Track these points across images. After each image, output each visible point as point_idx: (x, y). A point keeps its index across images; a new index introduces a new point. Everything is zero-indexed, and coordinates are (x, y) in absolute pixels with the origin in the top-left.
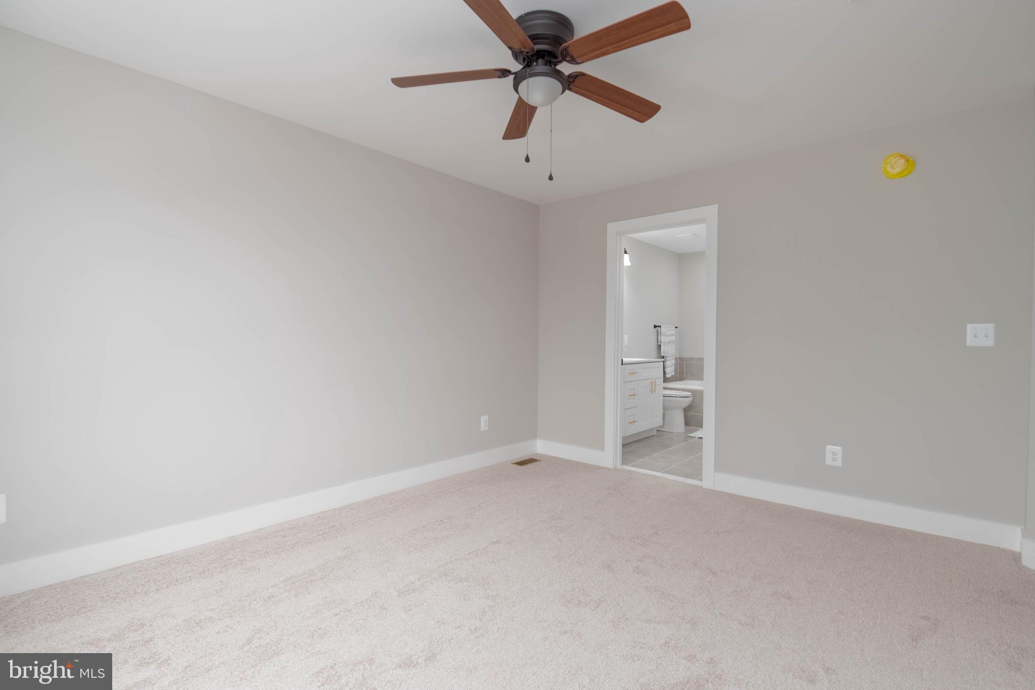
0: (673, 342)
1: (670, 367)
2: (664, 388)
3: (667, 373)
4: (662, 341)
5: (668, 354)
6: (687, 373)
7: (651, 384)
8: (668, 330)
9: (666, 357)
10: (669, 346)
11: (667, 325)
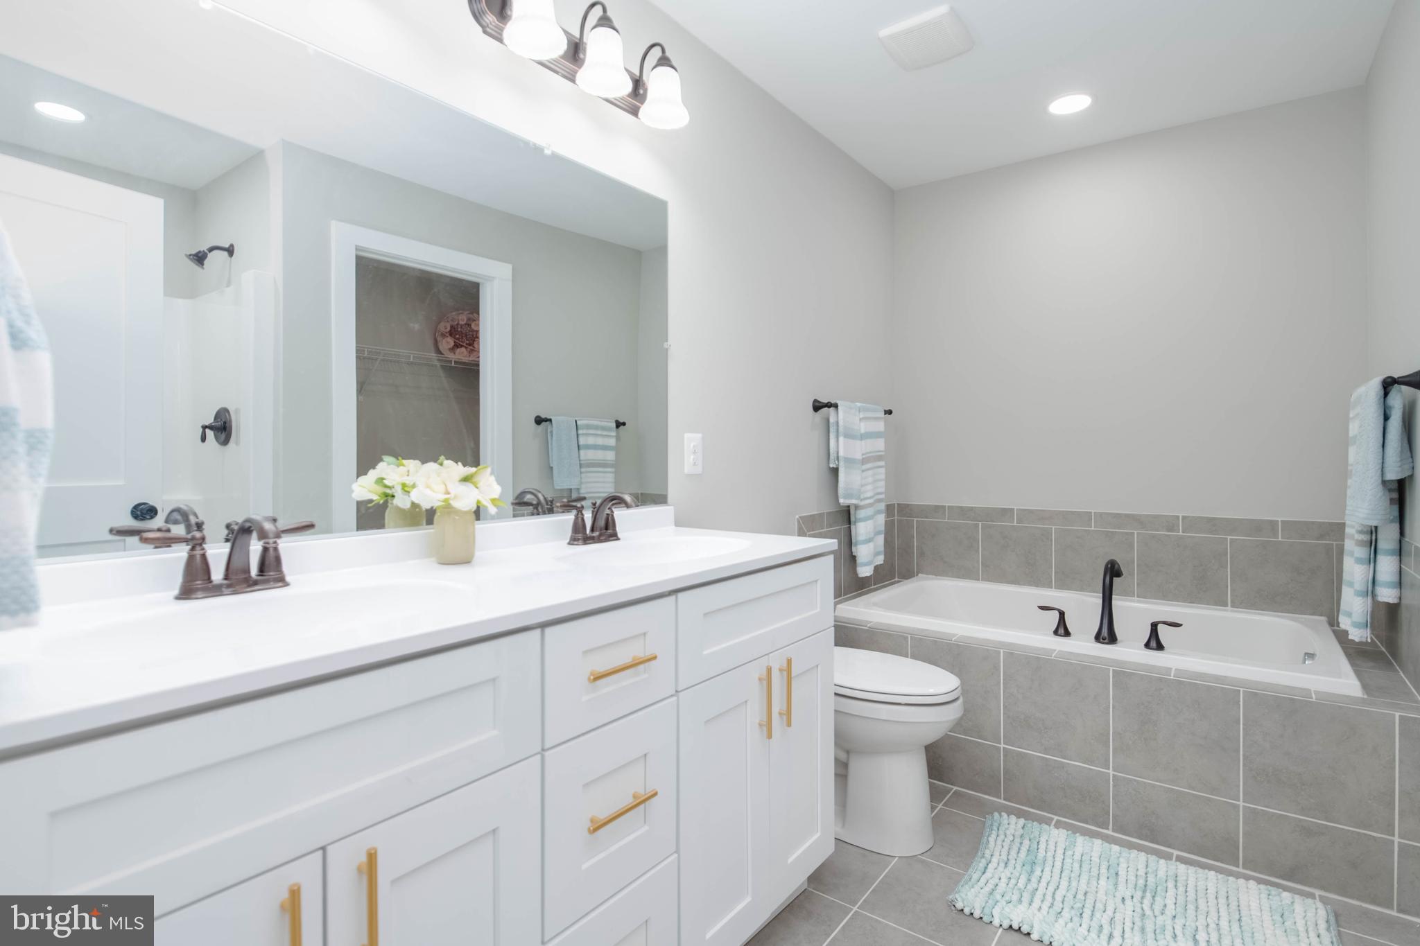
0: (879, 458)
1: (869, 540)
2: (847, 636)
3: (859, 560)
4: (841, 454)
5: (861, 500)
6: (922, 554)
7: (765, 683)
8: (860, 419)
9: (857, 507)
10: (864, 473)
11: (857, 404)
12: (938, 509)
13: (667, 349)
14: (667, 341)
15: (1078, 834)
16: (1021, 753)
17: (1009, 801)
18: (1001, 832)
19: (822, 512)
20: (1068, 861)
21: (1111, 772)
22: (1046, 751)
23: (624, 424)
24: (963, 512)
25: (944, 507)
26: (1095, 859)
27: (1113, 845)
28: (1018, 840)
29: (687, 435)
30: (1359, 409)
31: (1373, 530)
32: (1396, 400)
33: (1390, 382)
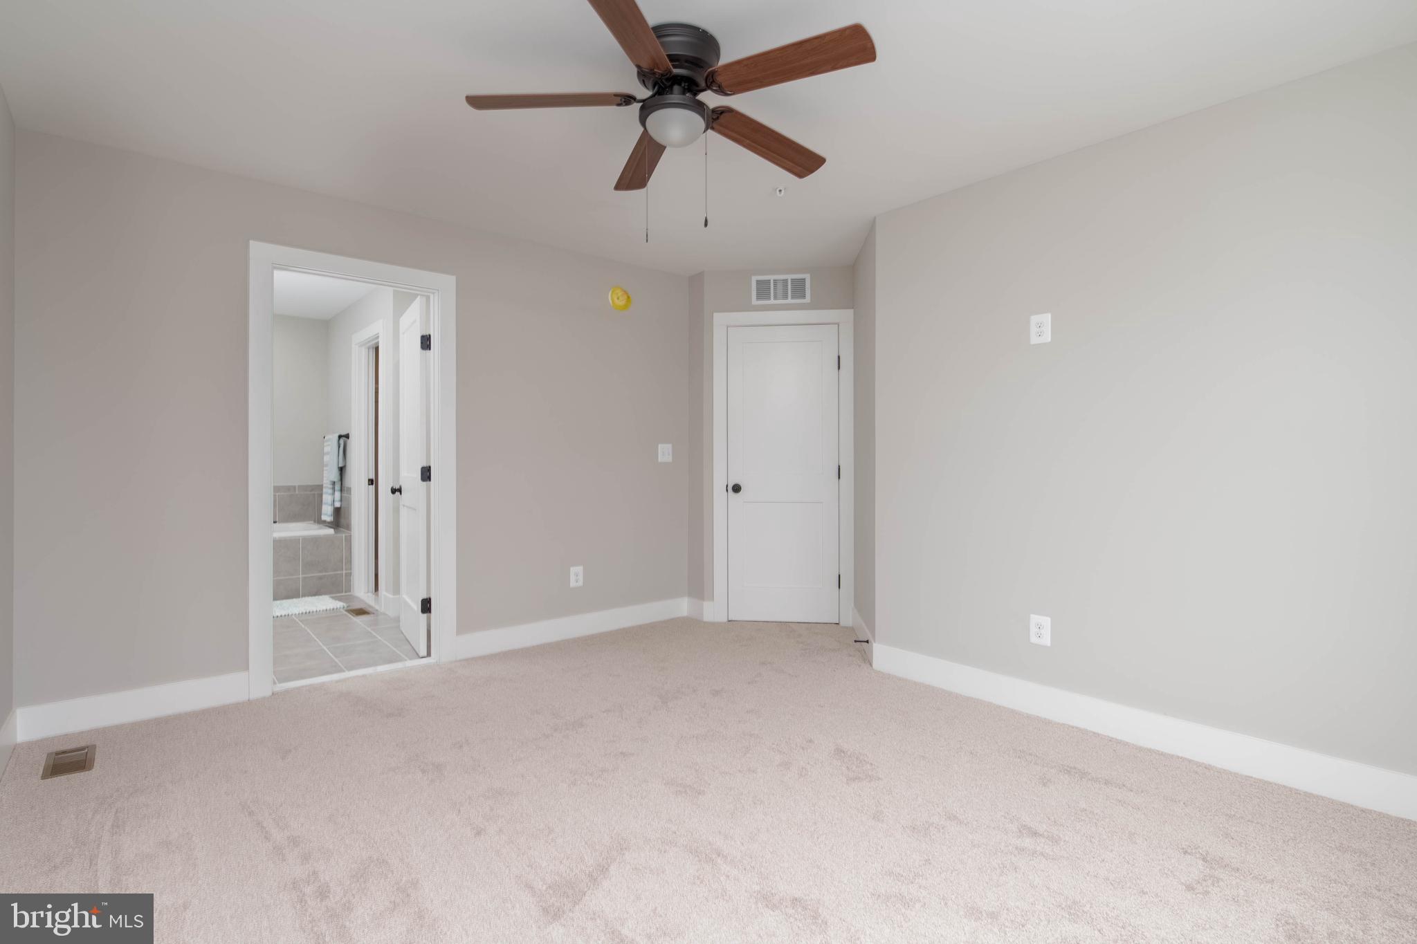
30: (329, 443)
31: (334, 483)
32: (342, 441)
33: (340, 437)
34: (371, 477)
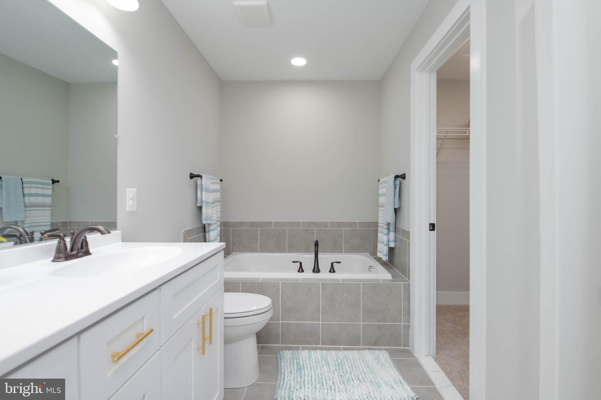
0: (218, 201)
4: (204, 199)
5: (212, 221)
6: (234, 244)
7: (201, 325)
8: (211, 183)
9: (209, 225)
10: (213, 208)
11: (209, 176)
12: (241, 223)
13: (117, 138)
14: (117, 134)
15: (311, 351)
16: (288, 323)
17: (283, 344)
18: (285, 359)
19: (194, 228)
20: (311, 363)
21: (321, 322)
22: (297, 320)
23: (58, 181)
24: (252, 224)
25: (244, 222)
26: (320, 359)
27: (323, 351)
28: (292, 361)
29: (128, 189)
30: (385, 185)
31: (389, 224)
32: (398, 182)
33: (396, 177)
34: (432, 222)
